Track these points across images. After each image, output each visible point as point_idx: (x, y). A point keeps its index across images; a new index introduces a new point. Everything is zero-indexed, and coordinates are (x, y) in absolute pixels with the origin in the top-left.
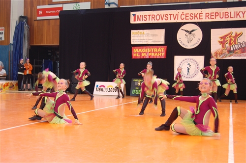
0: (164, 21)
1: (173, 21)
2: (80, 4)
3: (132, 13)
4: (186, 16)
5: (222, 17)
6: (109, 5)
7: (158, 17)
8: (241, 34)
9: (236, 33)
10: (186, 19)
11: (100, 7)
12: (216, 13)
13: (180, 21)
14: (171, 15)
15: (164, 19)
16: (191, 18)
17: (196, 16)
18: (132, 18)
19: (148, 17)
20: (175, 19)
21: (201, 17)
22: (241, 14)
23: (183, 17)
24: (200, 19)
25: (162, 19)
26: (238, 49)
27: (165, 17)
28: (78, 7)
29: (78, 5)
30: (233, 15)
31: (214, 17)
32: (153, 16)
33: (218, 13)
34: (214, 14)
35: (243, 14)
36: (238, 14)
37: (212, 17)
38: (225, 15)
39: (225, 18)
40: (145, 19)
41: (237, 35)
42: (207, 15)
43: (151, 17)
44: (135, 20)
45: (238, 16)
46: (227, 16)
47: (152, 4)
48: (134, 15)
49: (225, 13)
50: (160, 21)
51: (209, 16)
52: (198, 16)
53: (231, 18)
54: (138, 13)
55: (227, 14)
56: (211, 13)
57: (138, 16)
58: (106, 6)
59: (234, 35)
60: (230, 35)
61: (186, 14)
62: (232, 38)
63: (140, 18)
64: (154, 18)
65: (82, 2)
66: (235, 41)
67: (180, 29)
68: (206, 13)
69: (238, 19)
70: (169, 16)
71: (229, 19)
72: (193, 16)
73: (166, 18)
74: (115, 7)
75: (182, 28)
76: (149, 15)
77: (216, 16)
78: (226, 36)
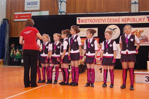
0: (97, 23)
1: (102, 23)
2: (42, 12)
3: (77, 18)
4: (110, 21)
5: (131, 21)
6: (61, 13)
7: (93, 20)
8: (143, 31)
9: (140, 31)
10: (110, 22)
11: (55, 14)
12: (128, 19)
13: (107, 23)
14: (101, 19)
15: (97, 22)
16: (114, 21)
17: (116, 20)
18: (78, 21)
19: (87, 21)
20: (103, 22)
21: (119, 21)
22: (142, 20)
23: (109, 21)
24: (118, 22)
25: (96, 22)
26: (141, 40)
27: (97, 21)
28: (41, 14)
29: (41, 13)
30: (138, 20)
31: (127, 21)
32: (91, 20)
33: (129, 19)
34: (127, 19)
35: (144, 20)
36: (141, 20)
37: (126, 21)
38: (133, 20)
39: (133, 22)
40: (86, 22)
41: (140, 32)
42: (123, 20)
43: (89, 20)
44: (79, 22)
45: (141, 21)
46: (134, 21)
47: (87, 13)
48: (79, 19)
49: (133, 19)
50: (95, 23)
51: (124, 21)
52: (117, 20)
53: (136, 21)
54: (81, 18)
55: (134, 19)
56: (125, 19)
57: (81, 20)
58: (59, 14)
59: (138, 31)
60: (136, 31)
61: (110, 19)
62: (137, 33)
63: (82, 21)
64: (91, 21)
65: (43, 11)
66: (139, 35)
67: (107, 28)
68: (122, 19)
69: (141, 22)
70: (100, 20)
71: (136, 22)
72: (115, 20)
73: (99, 22)
74: (65, 14)
75: (108, 27)
76: (88, 20)
77: (128, 20)
78: (134, 32)
